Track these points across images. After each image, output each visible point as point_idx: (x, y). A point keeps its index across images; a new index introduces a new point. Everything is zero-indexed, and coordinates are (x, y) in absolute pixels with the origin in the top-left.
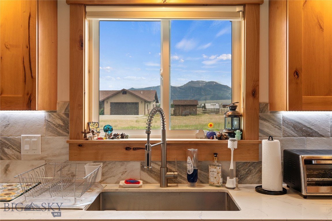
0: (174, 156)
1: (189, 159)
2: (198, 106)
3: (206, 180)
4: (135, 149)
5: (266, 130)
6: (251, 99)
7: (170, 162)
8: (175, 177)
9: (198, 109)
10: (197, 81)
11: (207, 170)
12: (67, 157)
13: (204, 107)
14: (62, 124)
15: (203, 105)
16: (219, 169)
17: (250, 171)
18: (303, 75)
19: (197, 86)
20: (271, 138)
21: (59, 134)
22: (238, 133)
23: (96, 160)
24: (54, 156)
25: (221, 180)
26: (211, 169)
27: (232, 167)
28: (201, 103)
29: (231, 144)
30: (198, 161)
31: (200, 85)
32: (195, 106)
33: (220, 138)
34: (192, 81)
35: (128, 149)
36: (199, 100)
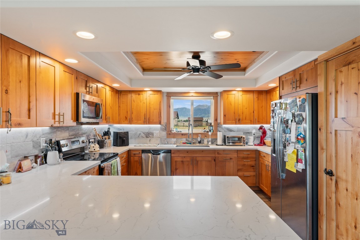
0: (195, 137)
1: (199, 138)
2: (203, 121)
3: (203, 143)
4: (184, 135)
5: (219, 130)
6: (215, 121)
7: (194, 139)
8: (195, 142)
9: (203, 123)
10: (203, 105)
11: (204, 141)
12: (166, 137)
13: (207, 121)
14: (165, 128)
15: (206, 120)
16: (207, 140)
17: (215, 141)
18: (227, 116)
19: (203, 108)
20: (220, 131)
21: (164, 131)
22: (212, 131)
23: (174, 138)
24: (163, 137)
25: (207, 143)
26: (205, 140)
27: (210, 139)
28: (205, 119)
29: (210, 133)
30: (201, 138)
31: (205, 107)
32: (202, 121)
33: (207, 132)
34: (199, 105)
35: (182, 135)
36: (204, 117)
